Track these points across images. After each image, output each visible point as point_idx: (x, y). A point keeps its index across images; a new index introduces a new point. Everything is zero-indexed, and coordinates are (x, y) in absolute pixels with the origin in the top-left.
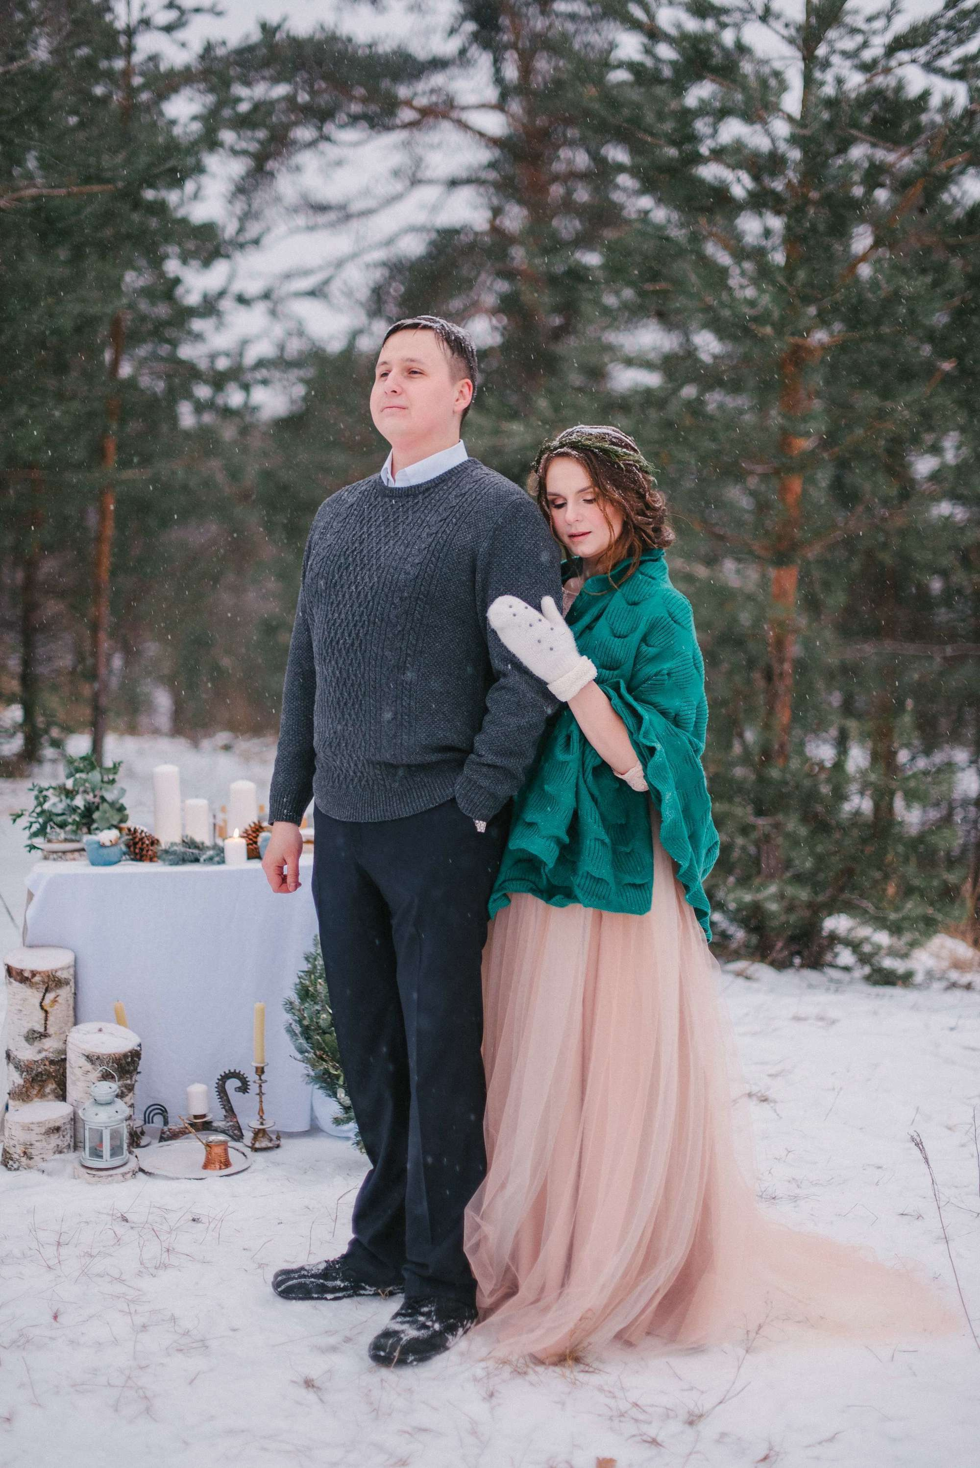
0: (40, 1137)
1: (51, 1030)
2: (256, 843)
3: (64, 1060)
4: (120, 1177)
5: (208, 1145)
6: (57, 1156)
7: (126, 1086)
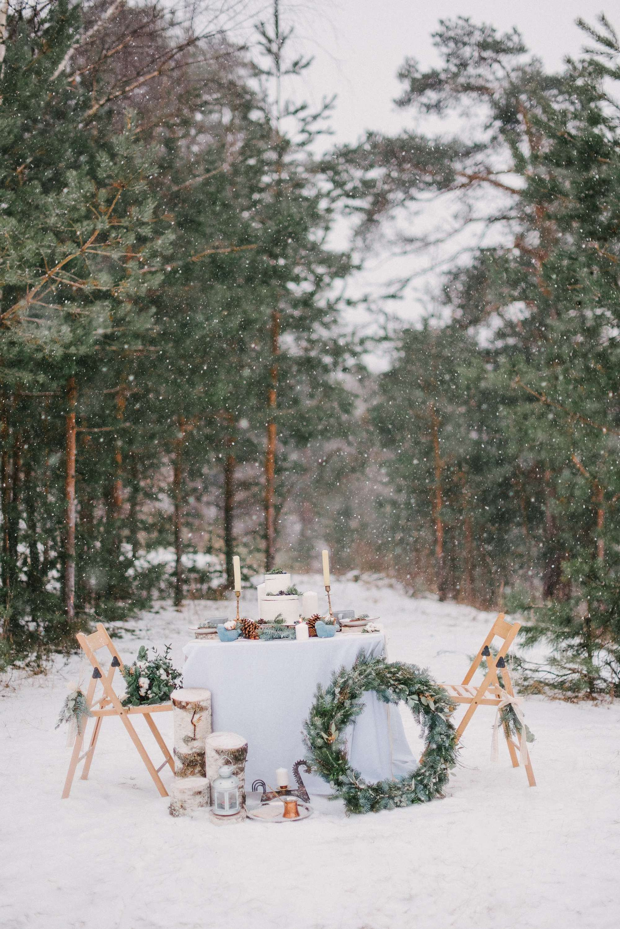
0: (190, 797)
1: (197, 737)
2: (314, 627)
3: (204, 753)
4: (234, 820)
5: (286, 803)
6: (200, 808)
7: (239, 768)
